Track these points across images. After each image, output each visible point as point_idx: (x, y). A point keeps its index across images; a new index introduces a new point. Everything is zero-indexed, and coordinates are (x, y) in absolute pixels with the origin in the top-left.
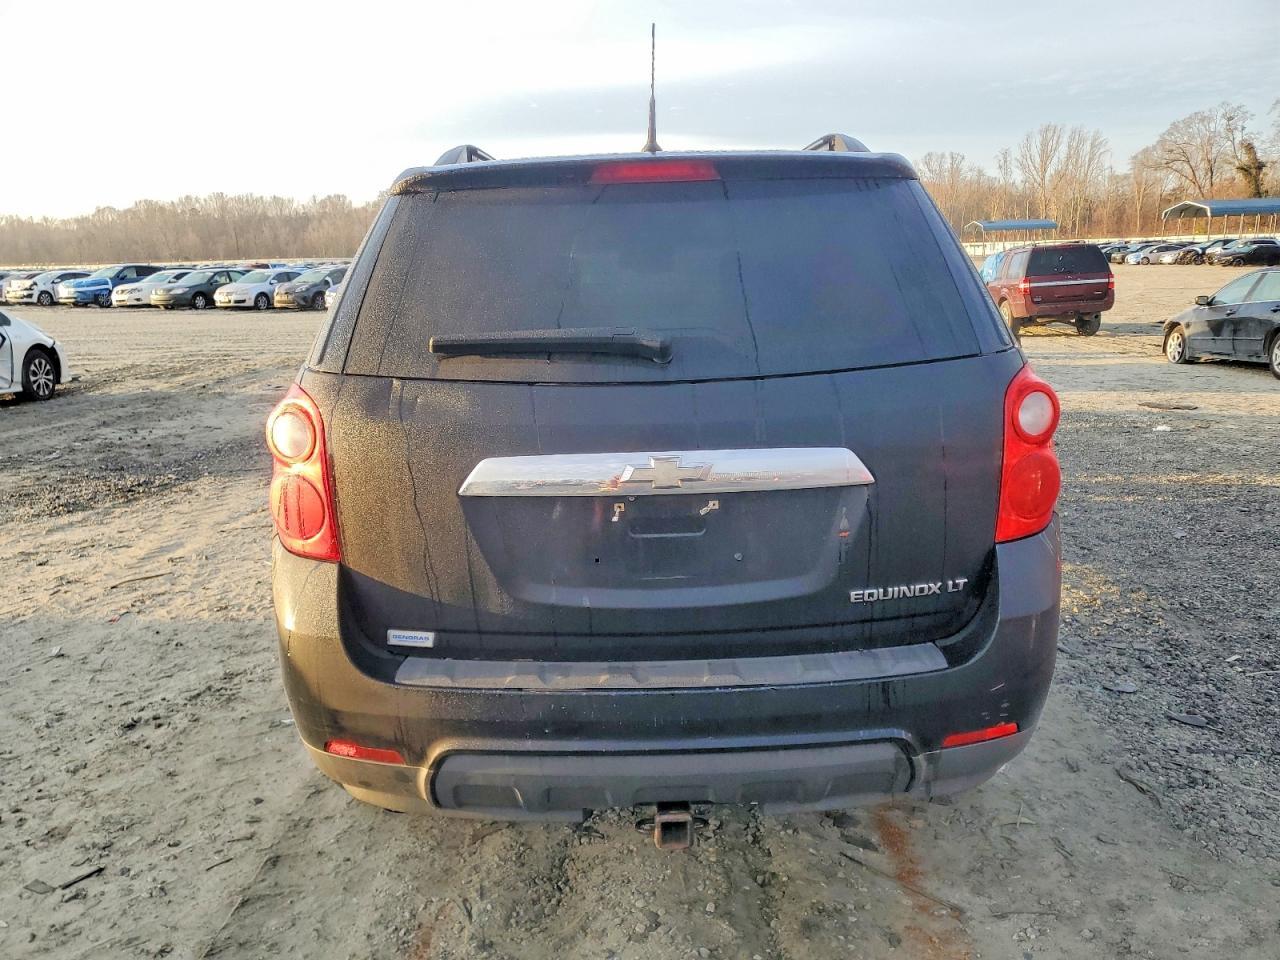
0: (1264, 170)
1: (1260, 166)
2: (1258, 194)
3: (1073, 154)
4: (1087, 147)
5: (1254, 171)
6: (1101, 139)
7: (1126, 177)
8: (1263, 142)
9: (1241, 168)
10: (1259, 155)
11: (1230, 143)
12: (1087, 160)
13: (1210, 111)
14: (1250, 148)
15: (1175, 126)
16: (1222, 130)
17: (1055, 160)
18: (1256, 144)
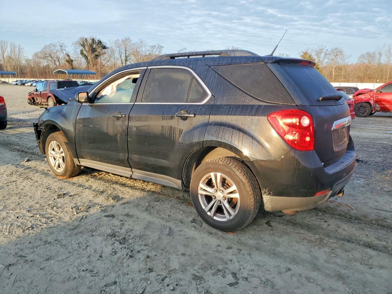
0: (73, 62)
1: (72, 61)
2: (73, 69)
3: (13, 51)
4: (17, 49)
5: (71, 62)
6: (21, 47)
7: (30, 60)
8: (72, 54)
9: (67, 61)
10: (71, 58)
11: (62, 53)
12: (18, 53)
13: (55, 43)
14: (68, 56)
15: (46, 46)
16: (60, 49)
17: (6, 52)
18: (70, 55)
